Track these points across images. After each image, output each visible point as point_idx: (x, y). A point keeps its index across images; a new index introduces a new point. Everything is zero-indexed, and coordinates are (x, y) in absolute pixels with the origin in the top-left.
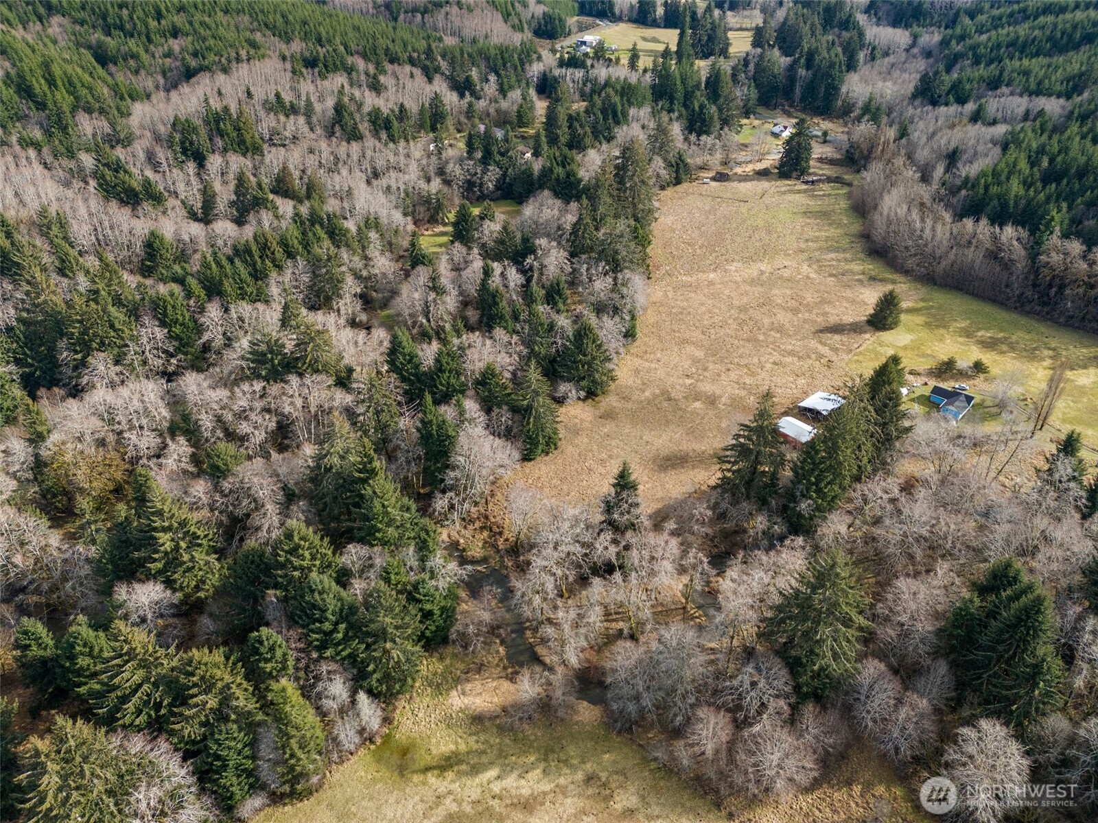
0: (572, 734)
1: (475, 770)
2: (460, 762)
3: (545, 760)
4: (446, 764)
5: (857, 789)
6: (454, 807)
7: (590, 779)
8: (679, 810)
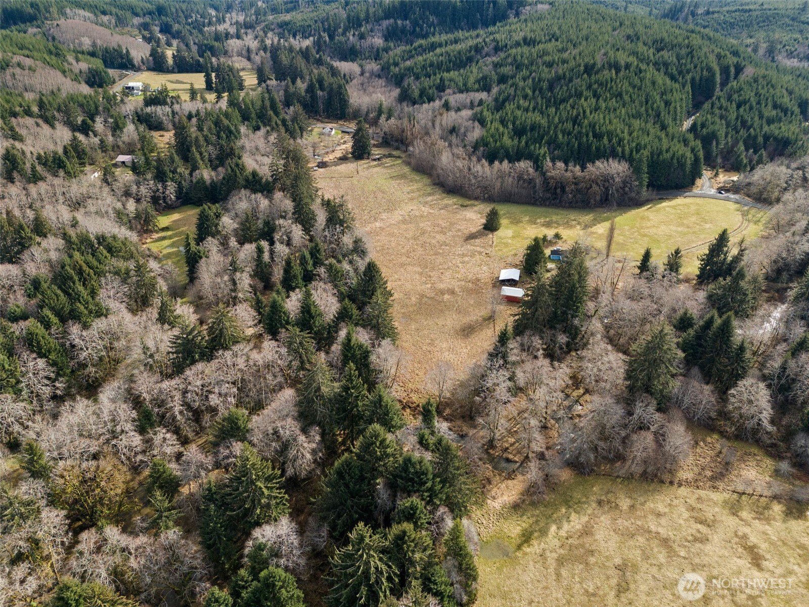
0: (568, 488)
1: (544, 532)
2: (531, 533)
3: (570, 507)
4: (526, 538)
5: (702, 444)
6: (555, 555)
7: (600, 503)
8: (649, 494)
